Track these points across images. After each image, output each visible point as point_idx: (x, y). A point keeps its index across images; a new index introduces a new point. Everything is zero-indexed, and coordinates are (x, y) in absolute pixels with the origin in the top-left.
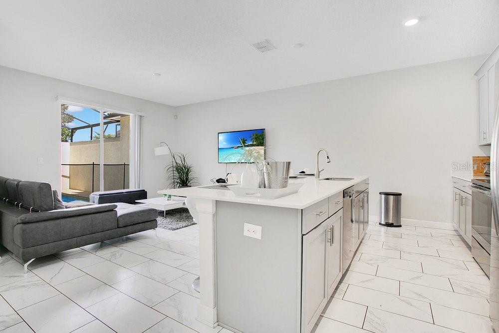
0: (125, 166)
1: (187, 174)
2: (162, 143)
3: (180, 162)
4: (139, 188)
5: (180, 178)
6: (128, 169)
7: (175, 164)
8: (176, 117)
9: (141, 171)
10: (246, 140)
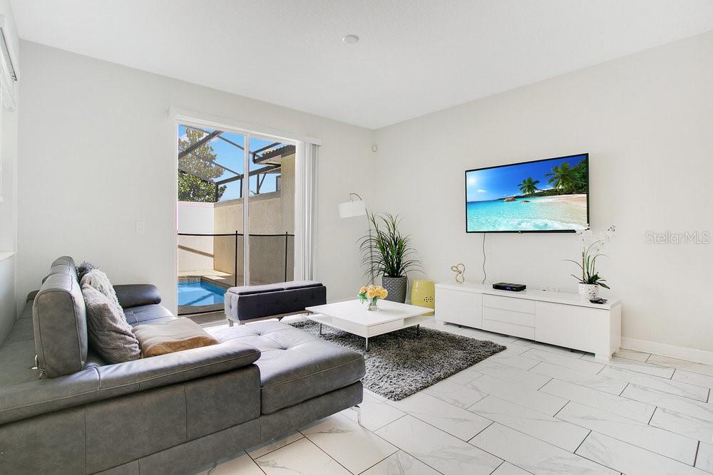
0: (288, 237)
1: (399, 254)
2: (354, 196)
3: (386, 232)
4: (312, 279)
5: (387, 262)
6: (293, 241)
7: (375, 235)
8: (375, 148)
9: (315, 246)
10: (537, 182)
